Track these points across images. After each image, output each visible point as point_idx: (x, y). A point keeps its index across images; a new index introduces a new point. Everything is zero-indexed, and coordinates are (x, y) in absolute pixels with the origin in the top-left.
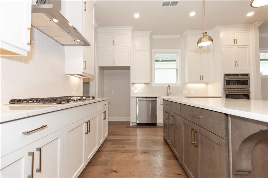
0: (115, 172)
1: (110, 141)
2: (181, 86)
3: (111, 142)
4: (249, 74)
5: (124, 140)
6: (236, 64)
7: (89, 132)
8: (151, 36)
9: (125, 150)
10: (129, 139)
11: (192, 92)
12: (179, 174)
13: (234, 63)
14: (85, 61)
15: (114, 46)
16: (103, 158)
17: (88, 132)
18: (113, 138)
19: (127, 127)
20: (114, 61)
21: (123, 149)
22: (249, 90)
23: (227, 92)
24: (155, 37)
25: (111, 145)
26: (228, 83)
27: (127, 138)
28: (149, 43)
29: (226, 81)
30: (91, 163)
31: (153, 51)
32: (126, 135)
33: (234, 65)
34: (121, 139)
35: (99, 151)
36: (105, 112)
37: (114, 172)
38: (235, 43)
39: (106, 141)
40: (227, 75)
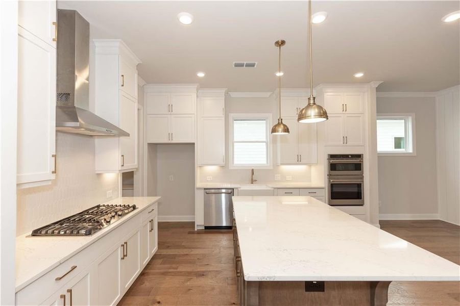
0: (159, 303)
1: (160, 259)
2: (272, 168)
3: (162, 260)
4: (363, 155)
5: (180, 256)
6: (345, 139)
7: (126, 256)
8: (227, 94)
9: (178, 272)
10: (187, 254)
11: (288, 177)
12: (234, 303)
13: (342, 138)
14: (123, 156)
15: (170, 113)
16: (147, 284)
17: (124, 256)
18: (165, 253)
19: (190, 233)
20: (170, 135)
21: (176, 270)
22: (362, 178)
23: (331, 181)
24: (234, 95)
25: (161, 264)
26: (333, 167)
27: (185, 251)
28: (224, 107)
29: (331, 164)
30: (131, 292)
31: (232, 115)
32: (184, 247)
33: (342, 143)
34: (176, 255)
35: (142, 274)
36: (152, 220)
37: (157, 304)
38: (345, 110)
39: (155, 257)
40: (332, 156)
